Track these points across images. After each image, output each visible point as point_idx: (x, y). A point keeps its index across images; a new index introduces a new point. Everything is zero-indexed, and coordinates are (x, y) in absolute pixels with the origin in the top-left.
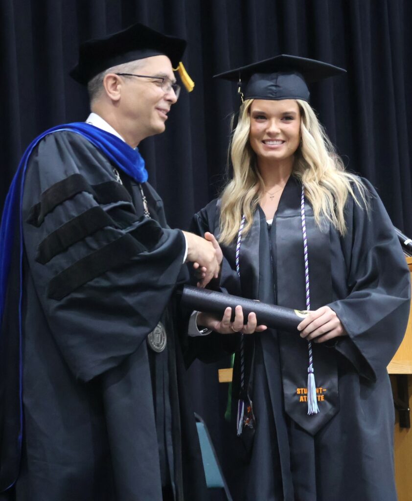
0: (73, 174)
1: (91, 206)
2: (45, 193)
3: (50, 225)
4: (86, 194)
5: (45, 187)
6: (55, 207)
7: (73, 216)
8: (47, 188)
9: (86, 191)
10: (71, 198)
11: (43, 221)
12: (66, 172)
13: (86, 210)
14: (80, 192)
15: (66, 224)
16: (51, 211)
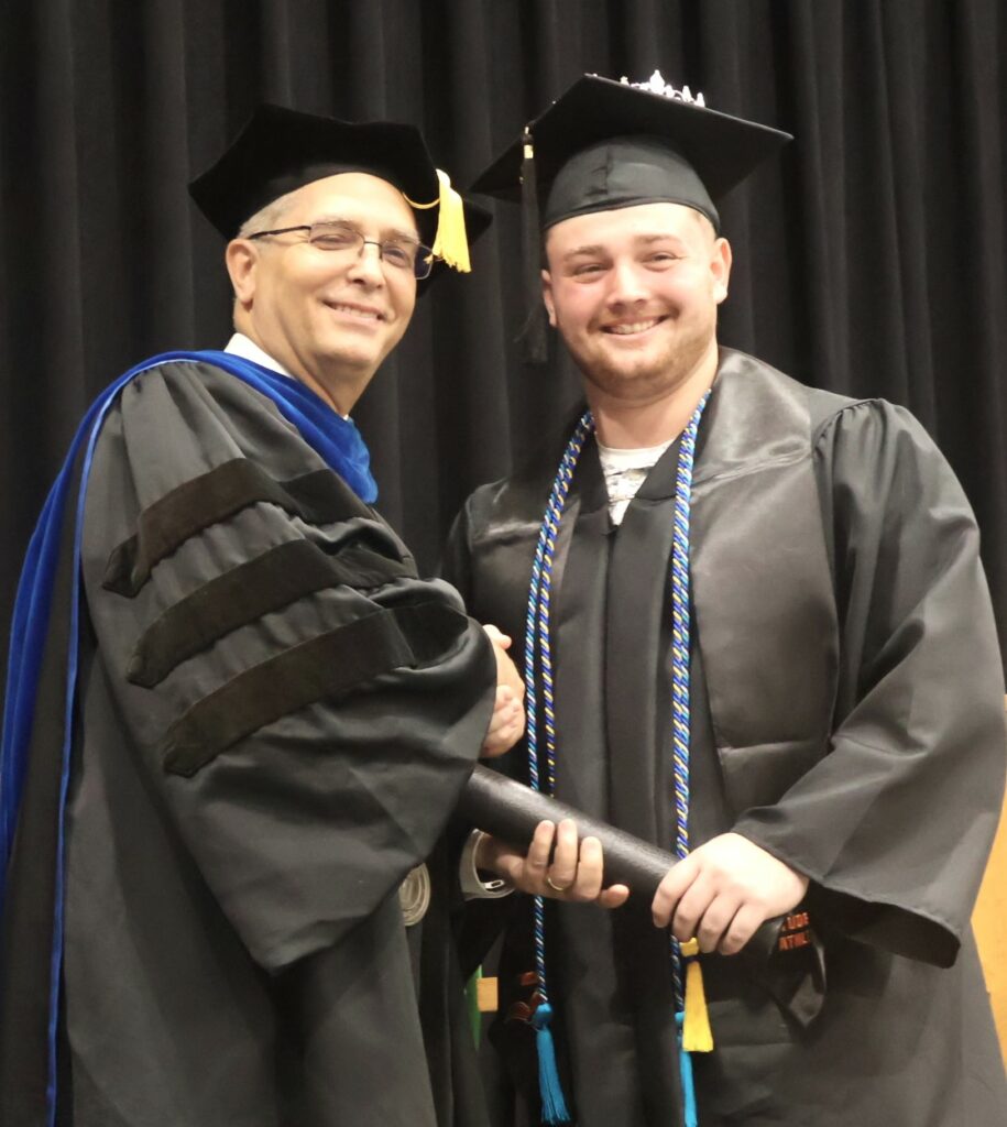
0: (226, 459)
1: (283, 537)
2: (154, 507)
3: (169, 585)
4: (269, 506)
5: (149, 496)
6: (181, 543)
7: (234, 564)
8: (157, 497)
9: (266, 501)
10: (226, 520)
11: (149, 577)
12: (206, 458)
13: (269, 548)
14: (252, 504)
15: (214, 583)
16: (170, 553)
